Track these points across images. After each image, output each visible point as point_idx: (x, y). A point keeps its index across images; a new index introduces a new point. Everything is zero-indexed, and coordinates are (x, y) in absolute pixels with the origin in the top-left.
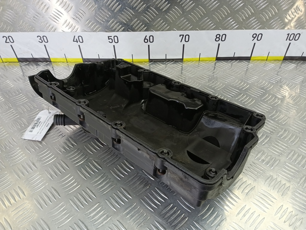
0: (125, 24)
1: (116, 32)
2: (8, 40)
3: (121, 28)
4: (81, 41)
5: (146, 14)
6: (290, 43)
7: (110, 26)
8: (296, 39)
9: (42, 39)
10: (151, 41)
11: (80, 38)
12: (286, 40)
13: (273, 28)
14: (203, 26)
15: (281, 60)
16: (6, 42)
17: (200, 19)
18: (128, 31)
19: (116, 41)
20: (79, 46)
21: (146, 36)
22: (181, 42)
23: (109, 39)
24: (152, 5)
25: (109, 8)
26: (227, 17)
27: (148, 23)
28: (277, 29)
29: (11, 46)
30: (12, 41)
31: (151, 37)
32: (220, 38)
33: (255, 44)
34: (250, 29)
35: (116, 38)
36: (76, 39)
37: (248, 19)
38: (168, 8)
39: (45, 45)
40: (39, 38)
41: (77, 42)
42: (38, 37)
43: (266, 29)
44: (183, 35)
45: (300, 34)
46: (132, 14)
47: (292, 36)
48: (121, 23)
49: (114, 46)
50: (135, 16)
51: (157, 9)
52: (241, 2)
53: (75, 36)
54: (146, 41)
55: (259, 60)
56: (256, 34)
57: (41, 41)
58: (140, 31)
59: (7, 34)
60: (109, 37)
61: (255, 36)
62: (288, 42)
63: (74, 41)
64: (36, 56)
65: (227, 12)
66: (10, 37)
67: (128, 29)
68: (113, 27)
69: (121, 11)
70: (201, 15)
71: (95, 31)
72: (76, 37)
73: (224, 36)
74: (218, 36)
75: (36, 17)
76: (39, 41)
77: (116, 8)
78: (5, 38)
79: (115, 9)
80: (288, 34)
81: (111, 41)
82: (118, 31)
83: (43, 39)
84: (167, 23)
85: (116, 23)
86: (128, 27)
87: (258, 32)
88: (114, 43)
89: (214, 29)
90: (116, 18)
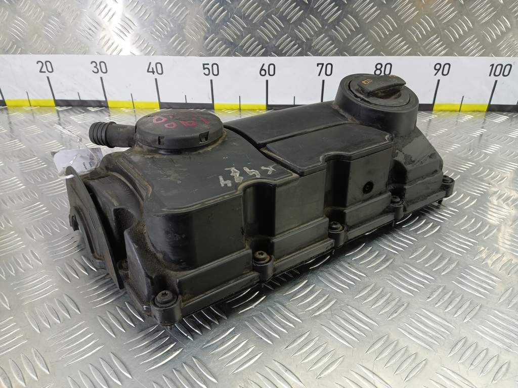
0: (231, 43)
1: (216, 56)
2: (45, 67)
3: (224, 50)
4: (160, 71)
5: (265, 26)
6: (496, 81)
7: (207, 46)
8: (506, 73)
9: (98, 67)
10: (272, 73)
11: (159, 66)
12: (490, 75)
13: (467, 55)
14: (355, 49)
15: (483, 111)
16: (41, 72)
17: (350, 37)
18: (236, 55)
19: (216, 73)
20: (156, 80)
21: (264, 65)
22: (319, 75)
23: (204, 69)
24: (274, 13)
25: (208, 17)
26: (392, 34)
27: (267, 43)
28: (473, 55)
29: (48, 78)
30: (50, 70)
31: (272, 67)
32: (383, 69)
33: (439, 81)
34: (430, 55)
35: (215, 67)
36: (153, 68)
37: (426, 37)
38: (299, 18)
39: (101, 78)
40: (94, 64)
41: (154, 74)
42: (92, 63)
43: (456, 56)
44: (323, 64)
45: (511, 66)
46: (243, 27)
47: (499, 67)
48: (226, 41)
49: (211, 81)
50: (248, 31)
51: (282, 18)
52: (415, 9)
53: (150, 63)
54: (263, 73)
55: (447, 111)
56: (440, 65)
57: (96, 70)
58: (254, 55)
59: (43, 58)
60: (204, 65)
61: (438, 68)
62: (493, 78)
63: (148, 71)
64: (85, 97)
65: (393, 26)
66: (48, 64)
67: (235, 52)
68: (212, 48)
69: (225, 21)
70: (351, 30)
71: (183, 55)
72: (153, 65)
73: (388, 66)
74: (379, 67)
75: (93, 29)
76: (93, 71)
77: (219, 16)
78: (40, 64)
79: (216, 19)
80: (493, 65)
81: (206, 71)
82: (219, 55)
83: (100, 67)
84: (297, 42)
85: (217, 42)
86: (235, 49)
87: (443, 60)
88: (211, 76)
89: (372, 54)
90: (217, 33)
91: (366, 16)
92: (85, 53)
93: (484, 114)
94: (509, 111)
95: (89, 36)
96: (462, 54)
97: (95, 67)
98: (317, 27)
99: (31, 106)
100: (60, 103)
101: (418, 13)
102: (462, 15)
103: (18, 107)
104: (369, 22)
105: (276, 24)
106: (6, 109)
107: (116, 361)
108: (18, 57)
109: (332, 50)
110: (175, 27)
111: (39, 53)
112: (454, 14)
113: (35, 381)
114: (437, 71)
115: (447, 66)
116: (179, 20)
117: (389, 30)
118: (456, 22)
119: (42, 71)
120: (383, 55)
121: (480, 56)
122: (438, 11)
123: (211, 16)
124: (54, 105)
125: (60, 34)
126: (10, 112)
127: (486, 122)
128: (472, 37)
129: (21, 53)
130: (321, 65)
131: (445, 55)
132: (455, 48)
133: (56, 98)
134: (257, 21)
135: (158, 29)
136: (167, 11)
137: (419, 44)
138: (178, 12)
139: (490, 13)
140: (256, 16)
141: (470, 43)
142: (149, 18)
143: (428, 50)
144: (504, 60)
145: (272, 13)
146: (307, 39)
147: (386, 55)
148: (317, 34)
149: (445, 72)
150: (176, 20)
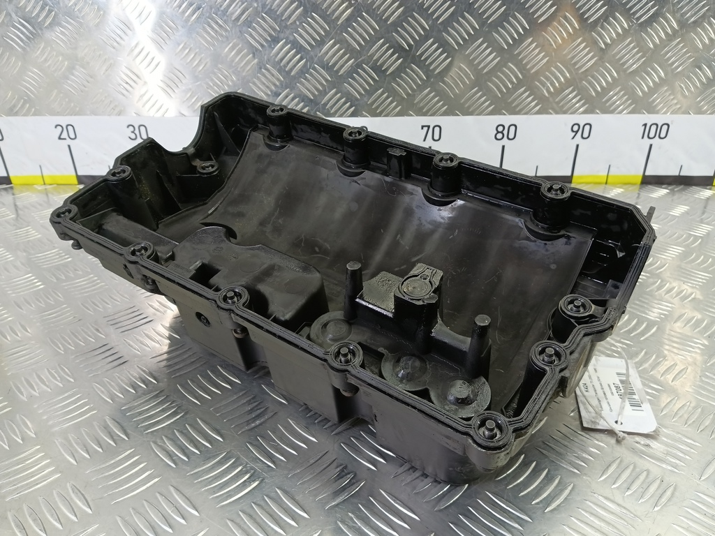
91: (482, 65)
92: (119, 114)
93: (638, 187)
94: (670, 184)
95: (125, 92)
96: (606, 111)
97: (133, 132)
98: (421, 79)
99: (45, 184)
100: (85, 180)
101: (548, 60)
102: (603, 62)
103: (28, 186)
104: (486, 73)
105: (367, 76)
106: (12, 188)
107: (178, 495)
108: (30, 119)
109: (440, 109)
110: (238, 80)
111: (58, 114)
112: (593, 61)
113: (75, 522)
114: (574, 133)
115: (587, 128)
116: (244, 70)
117: (512, 82)
118: (597, 71)
119: (62, 137)
120: (505, 114)
121: (628, 113)
122: (573, 57)
123: (285, 66)
124: (76, 182)
125: (86, 89)
126: (15, 191)
127: (640, 196)
128: (618, 89)
129: (35, 114)
130: (427, 128)
131: (585, 112)
132: (596, 104)
133: (79, 174)
134: (344, 72)
135: (217, 83)
136: (228, 60)
137: (551, 99)
138: (243, 61)
139: (639, 59)
140: (342, 66)
141: (616, 96)
142: (205, 68)
143: (563, 106)
144: (659, 119)
145: (363, 62)
146: (408, 94)
147: (510, 114)
148: (421, 88)
149: (586, 135)
150: (239, 72)
